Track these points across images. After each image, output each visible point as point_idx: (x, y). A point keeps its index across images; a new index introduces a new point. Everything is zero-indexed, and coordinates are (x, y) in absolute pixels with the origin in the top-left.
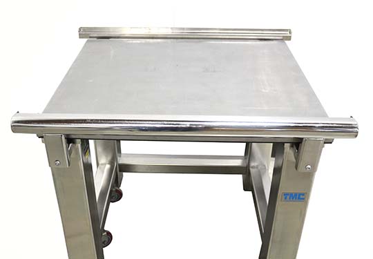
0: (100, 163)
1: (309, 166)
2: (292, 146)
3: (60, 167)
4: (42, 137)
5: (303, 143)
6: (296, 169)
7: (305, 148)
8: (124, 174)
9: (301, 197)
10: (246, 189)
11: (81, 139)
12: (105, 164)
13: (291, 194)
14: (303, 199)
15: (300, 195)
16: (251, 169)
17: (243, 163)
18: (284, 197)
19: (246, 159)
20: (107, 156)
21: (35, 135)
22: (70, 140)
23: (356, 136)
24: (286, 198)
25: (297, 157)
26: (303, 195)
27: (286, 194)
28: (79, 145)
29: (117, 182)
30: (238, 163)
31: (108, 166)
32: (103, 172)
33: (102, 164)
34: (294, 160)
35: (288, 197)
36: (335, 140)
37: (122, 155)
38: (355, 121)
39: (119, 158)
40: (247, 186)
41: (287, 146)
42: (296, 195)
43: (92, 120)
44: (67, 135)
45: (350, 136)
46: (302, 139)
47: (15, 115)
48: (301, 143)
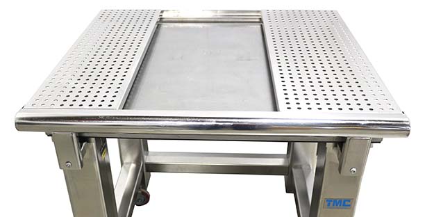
0: (125, 162)
1: (354, 169)
2: (335, 146)
3: (71, 169)
4: (51, 135)
5: (347, 142)
6: (340, 172)
7: (350, 148)
8: (151, 173)
9: (347, 203)
10: (288, 191)
11: (96, 138)
12: (131, 163)
13: (335, 200)
14: (349, 205)
15: (345, 201)
16: (293, 170)
17: (285, 162)
18: (326, 203)
19: (288, 158)
20: (132, 154)
21: (44, 133)
22: (82, 139)
23: (408, 135)
24: (329, 205)
25: (341, 158)
26: (349, 201)
27: (329, 201)
28: (94, 144)
29: (143, 183)
30: (279, 162)
31: (133, 166)
32: (128, 172)
33: (127, 163)
34: (338, 162)
35: (332, 203)
36: (384, 139)
37: (150, 153)
38: (406, 117)
39: (145, 157)
40: (290, 188)
41: (329, 146)
42: (340, 201)
43: (105, 117)
44: (79, 133)
45: (401, 135)
46: (346, 138)
47: (19, 111)
48: (345, 142)
